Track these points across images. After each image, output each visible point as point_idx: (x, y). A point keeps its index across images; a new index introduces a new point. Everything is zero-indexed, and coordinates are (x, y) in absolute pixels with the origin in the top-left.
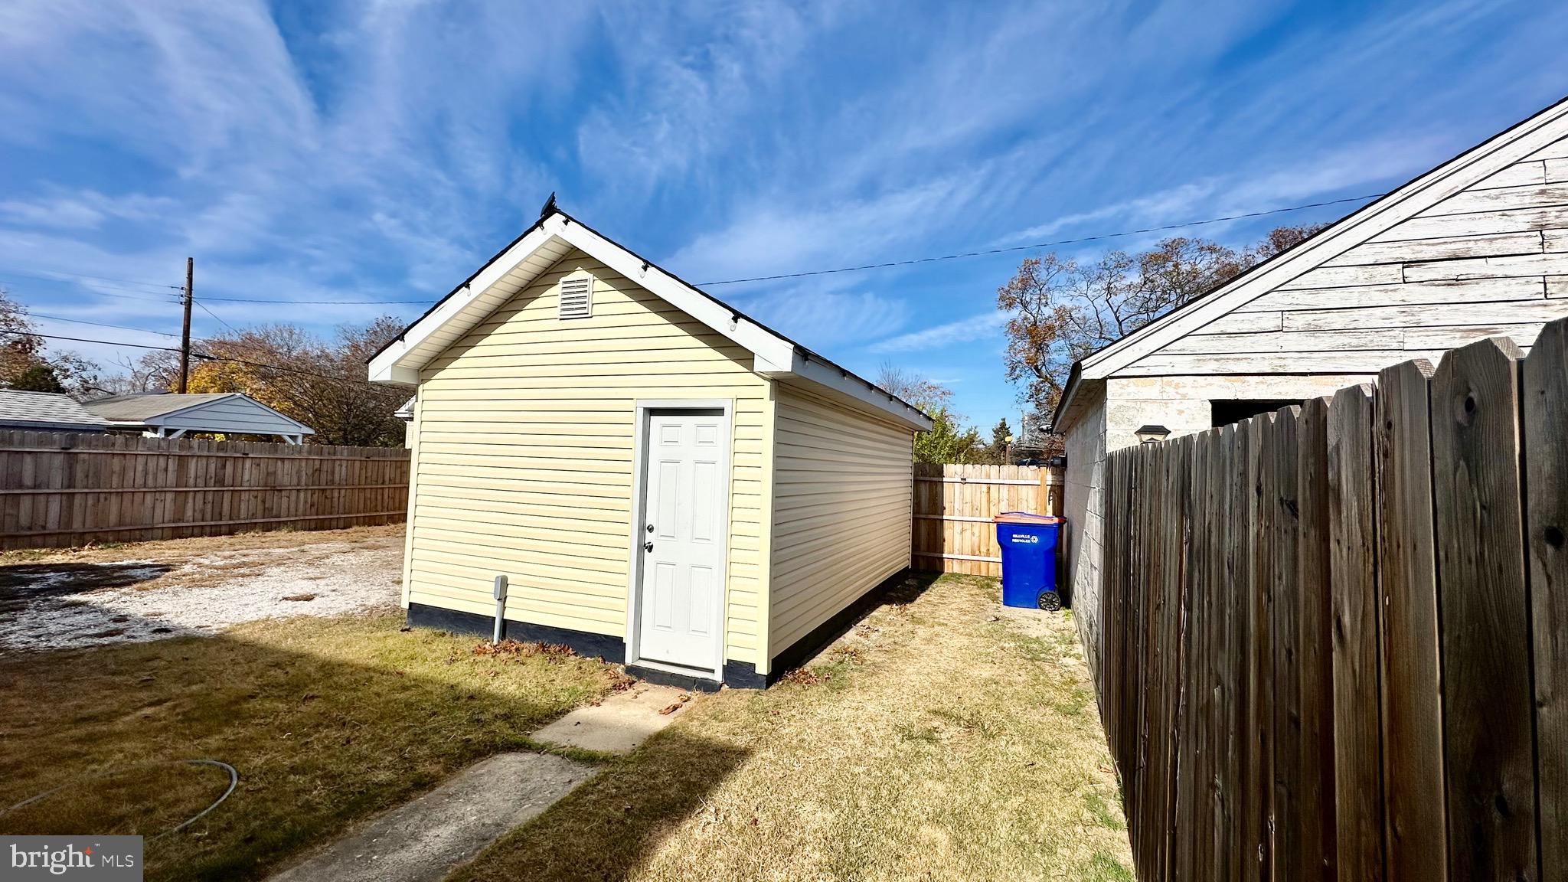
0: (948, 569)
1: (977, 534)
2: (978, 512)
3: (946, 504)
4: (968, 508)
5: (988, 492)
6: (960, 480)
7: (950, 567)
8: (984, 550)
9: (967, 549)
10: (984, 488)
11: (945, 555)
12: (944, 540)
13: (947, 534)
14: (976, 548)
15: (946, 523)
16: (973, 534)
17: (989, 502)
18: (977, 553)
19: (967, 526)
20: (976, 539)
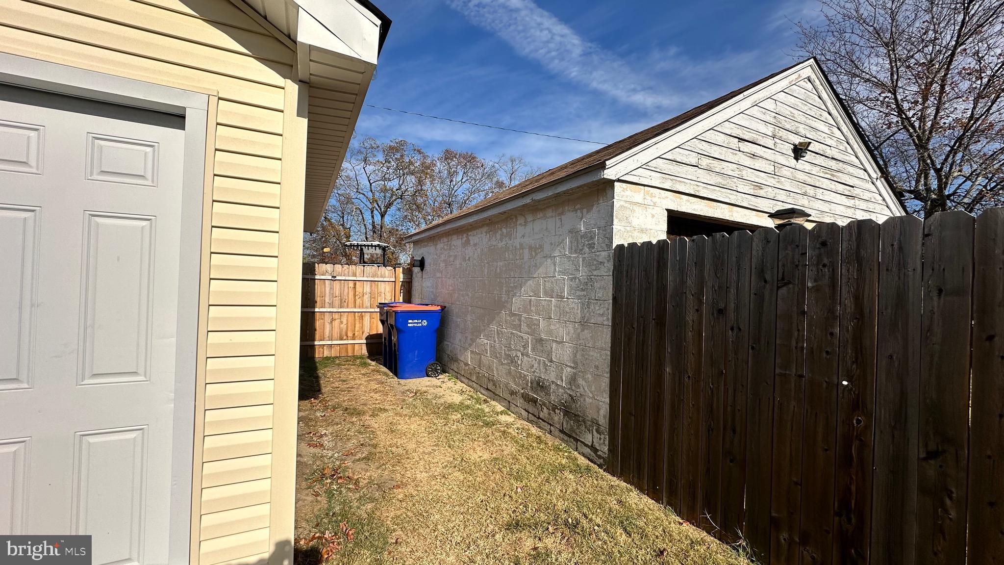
0: (319, 353)
1: (345, 321)
2: (346, 304)
3: (318, 299)
4: (337, 301)
5: (355, 287)
6: (330, 278)
7: (321, 352)
8: (350, 334)
9: (336, 334)
10: (351, 284)
11: (316, 343)
12: (315, 330)
13: (318, 324)
14: (344, 333)
15: (317, 316)
16: (341, 322)
17: (355, 295)
18: (345, 338)
19: (336, 316)
20: (343, 326)
